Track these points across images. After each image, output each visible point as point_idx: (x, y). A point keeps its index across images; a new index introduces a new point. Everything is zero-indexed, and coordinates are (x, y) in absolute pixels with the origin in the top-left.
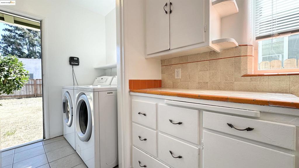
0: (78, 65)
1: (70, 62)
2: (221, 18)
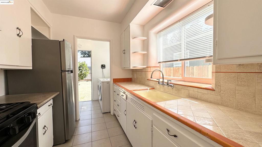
0: (105, 68)
1: (102, 67)
2: (144, 54)
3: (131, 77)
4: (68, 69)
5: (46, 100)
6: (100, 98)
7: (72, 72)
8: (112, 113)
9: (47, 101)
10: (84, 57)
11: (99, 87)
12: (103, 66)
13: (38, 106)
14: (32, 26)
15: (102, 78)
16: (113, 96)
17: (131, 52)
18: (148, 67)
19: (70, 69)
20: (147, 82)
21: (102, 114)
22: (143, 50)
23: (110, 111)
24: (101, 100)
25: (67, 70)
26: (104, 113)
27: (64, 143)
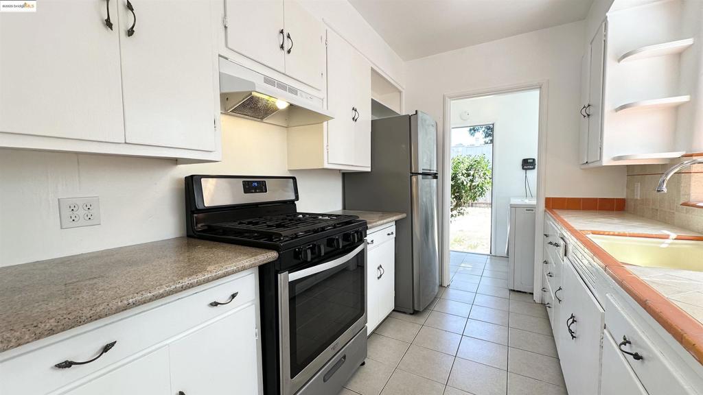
0: (534, 168)
1: (523, 166)
2: (676, 107)
3: (623, 196)
4: (423, 170)
5: (381, 220)
7: (435, 176)
8: (537, 297)
9: (382, 222)
12: (528, 164)
13: (369, 226)
14: (372, 99)
15: (523, 197)
16: (543, 248)
17: (608, 107)
18: (691, 155)
19: (430, 170)
20: (683, 214)
21: (507, 292)
23: (533, 289)
25: (421, 171)
26: (514, 291)
27: (411, 314)
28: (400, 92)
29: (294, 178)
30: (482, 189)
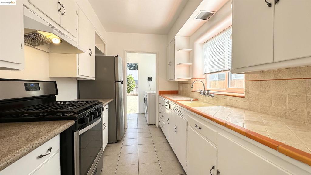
0: (151, 81)
1: (148, 79)
2: (189, 66)
3: (177, 90)
6: (146, 111)
7: (122, 83)
8: (157, 125)
10: (130, 69)
11: (145, 100)
12: (150, 79)
14: (95, 46)
15: (148, 91)
16: (159, 108)
17: (176, 64)
18: (193, 79)
19: (121, 80)
20: (192, 94)
21: (147, 126)
22: (189, 61)
23: (155, 123)
24: (147, 112)
25: (119, 81)
26: (149, 125)
27: (116, 143)
28: (105, 45)
29: (55, 83)
30: (132, 88)
